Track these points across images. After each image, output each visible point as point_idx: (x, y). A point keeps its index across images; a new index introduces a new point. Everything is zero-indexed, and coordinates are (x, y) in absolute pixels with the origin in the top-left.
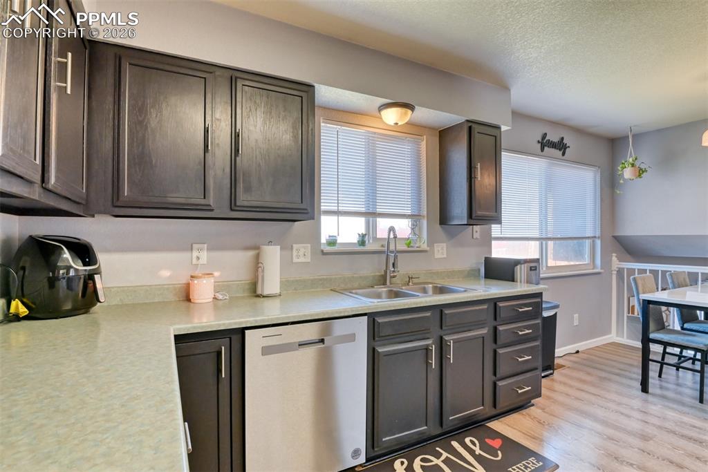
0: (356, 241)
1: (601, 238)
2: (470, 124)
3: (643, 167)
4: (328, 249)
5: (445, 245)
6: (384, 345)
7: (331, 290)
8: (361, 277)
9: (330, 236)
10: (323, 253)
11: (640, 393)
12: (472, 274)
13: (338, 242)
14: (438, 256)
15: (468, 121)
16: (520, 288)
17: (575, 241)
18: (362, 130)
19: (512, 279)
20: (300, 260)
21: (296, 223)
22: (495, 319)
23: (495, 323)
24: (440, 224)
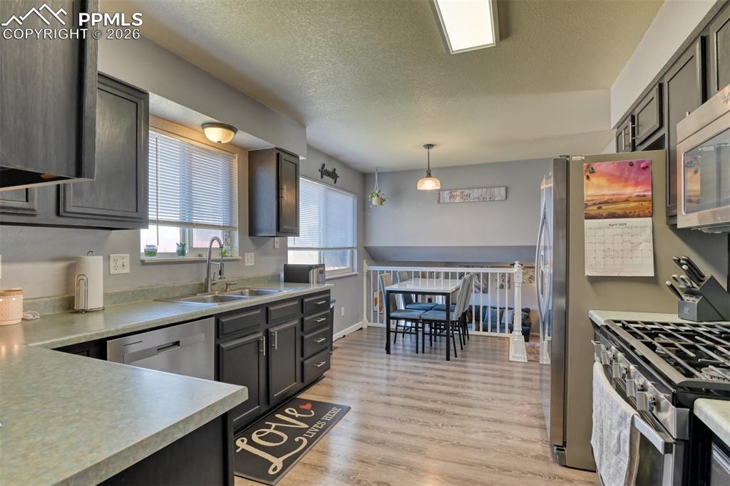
0: (175, 251)
1: (357, 248)
2: (278, 152)
3: (383, 197)
4: (147, 259)
5: (253, 254)
6: (226, 341)
7: (155, 300)
8: (182, 286)
9: (147, 246)
10: (143, 263)
11: (385, 355)
12: (274, 279)
13: (158, 251)
14: (248, 264)
15: (277, 148)
16: (313, 287)
17: (341, 251)
18: (177, 139)
19: (307, 281)
20: (117, 272)
21: (113, 231)
22: (302, 312)
23: (302, 316)
24: (249, 235)
